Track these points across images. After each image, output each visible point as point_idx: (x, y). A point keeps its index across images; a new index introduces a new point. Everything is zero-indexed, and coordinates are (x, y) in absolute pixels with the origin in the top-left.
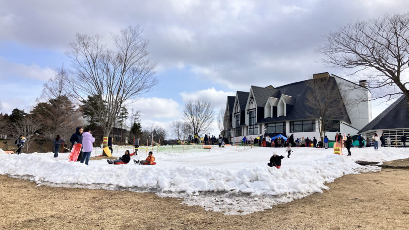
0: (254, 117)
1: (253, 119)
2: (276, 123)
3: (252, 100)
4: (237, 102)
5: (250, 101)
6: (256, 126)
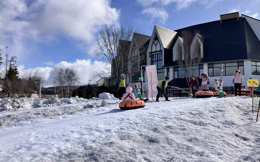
3: (156, 42)
5: (153, 42)
6: (161, 70)
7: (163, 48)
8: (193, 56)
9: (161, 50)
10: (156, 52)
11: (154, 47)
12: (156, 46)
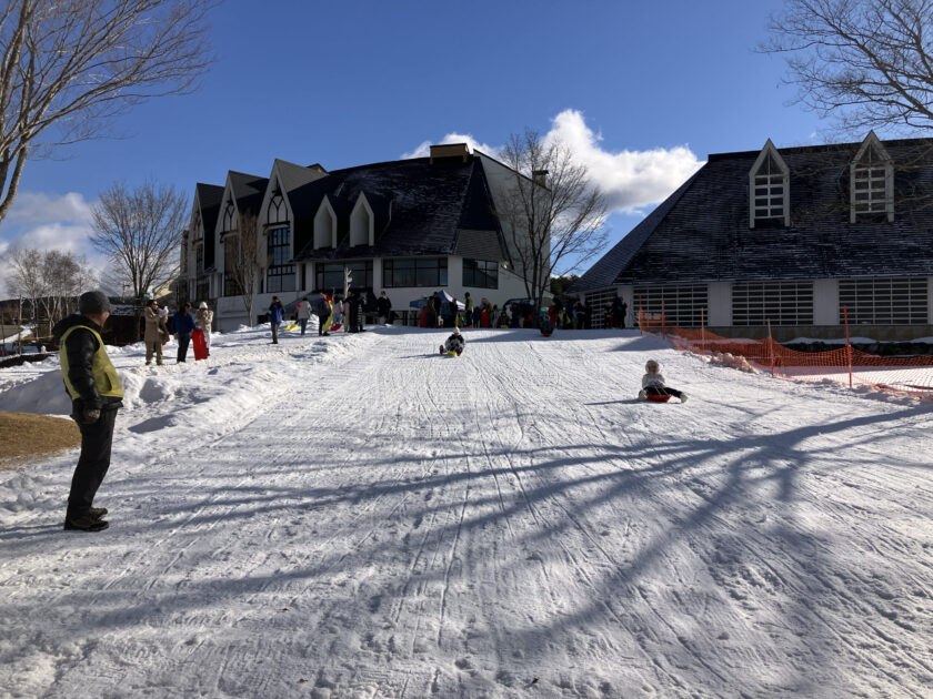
0: (282, 245)
1: (279, 249)
3: (278, 199)
4: (230, 202)
5: (272, 200)
6: (289, 268)
7: (291, 217)
8: (354, 240)
9: (287, 222)
10: (278, 223)
11: (273, 211)
12: (278, 209)
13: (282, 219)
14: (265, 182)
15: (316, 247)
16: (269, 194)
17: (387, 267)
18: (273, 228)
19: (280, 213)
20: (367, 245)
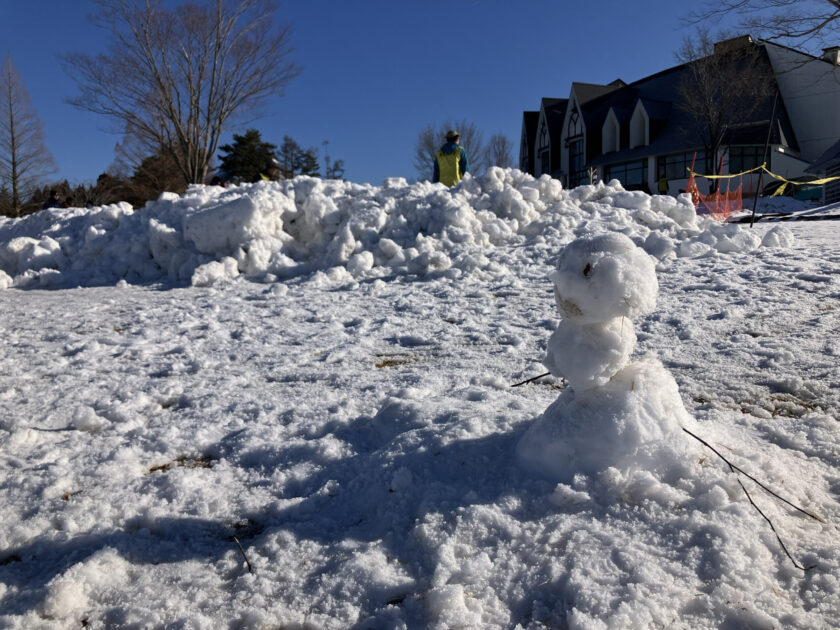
0: (579, 154)
1: (577, 158)
2: (626, 163)
3: (575, 116)
4: (544, 124)
5: (571, 118)
7: (584, 131)
8: (633, 144)
9: (582, 135)
10: (576, 136)
11: (572, 126)
12: (575, 124)
13: (578, 132)
14: (565, 102)
15: (604, 152)
16: (569, 113)
17: (660, 163)
18: (572, 140)
19: (575, 127)
20: (643, 146)
